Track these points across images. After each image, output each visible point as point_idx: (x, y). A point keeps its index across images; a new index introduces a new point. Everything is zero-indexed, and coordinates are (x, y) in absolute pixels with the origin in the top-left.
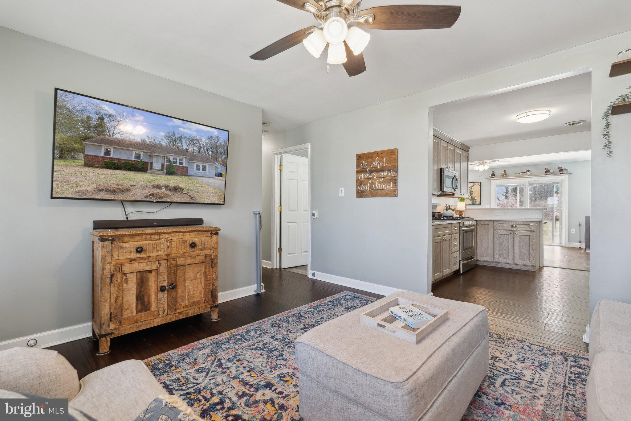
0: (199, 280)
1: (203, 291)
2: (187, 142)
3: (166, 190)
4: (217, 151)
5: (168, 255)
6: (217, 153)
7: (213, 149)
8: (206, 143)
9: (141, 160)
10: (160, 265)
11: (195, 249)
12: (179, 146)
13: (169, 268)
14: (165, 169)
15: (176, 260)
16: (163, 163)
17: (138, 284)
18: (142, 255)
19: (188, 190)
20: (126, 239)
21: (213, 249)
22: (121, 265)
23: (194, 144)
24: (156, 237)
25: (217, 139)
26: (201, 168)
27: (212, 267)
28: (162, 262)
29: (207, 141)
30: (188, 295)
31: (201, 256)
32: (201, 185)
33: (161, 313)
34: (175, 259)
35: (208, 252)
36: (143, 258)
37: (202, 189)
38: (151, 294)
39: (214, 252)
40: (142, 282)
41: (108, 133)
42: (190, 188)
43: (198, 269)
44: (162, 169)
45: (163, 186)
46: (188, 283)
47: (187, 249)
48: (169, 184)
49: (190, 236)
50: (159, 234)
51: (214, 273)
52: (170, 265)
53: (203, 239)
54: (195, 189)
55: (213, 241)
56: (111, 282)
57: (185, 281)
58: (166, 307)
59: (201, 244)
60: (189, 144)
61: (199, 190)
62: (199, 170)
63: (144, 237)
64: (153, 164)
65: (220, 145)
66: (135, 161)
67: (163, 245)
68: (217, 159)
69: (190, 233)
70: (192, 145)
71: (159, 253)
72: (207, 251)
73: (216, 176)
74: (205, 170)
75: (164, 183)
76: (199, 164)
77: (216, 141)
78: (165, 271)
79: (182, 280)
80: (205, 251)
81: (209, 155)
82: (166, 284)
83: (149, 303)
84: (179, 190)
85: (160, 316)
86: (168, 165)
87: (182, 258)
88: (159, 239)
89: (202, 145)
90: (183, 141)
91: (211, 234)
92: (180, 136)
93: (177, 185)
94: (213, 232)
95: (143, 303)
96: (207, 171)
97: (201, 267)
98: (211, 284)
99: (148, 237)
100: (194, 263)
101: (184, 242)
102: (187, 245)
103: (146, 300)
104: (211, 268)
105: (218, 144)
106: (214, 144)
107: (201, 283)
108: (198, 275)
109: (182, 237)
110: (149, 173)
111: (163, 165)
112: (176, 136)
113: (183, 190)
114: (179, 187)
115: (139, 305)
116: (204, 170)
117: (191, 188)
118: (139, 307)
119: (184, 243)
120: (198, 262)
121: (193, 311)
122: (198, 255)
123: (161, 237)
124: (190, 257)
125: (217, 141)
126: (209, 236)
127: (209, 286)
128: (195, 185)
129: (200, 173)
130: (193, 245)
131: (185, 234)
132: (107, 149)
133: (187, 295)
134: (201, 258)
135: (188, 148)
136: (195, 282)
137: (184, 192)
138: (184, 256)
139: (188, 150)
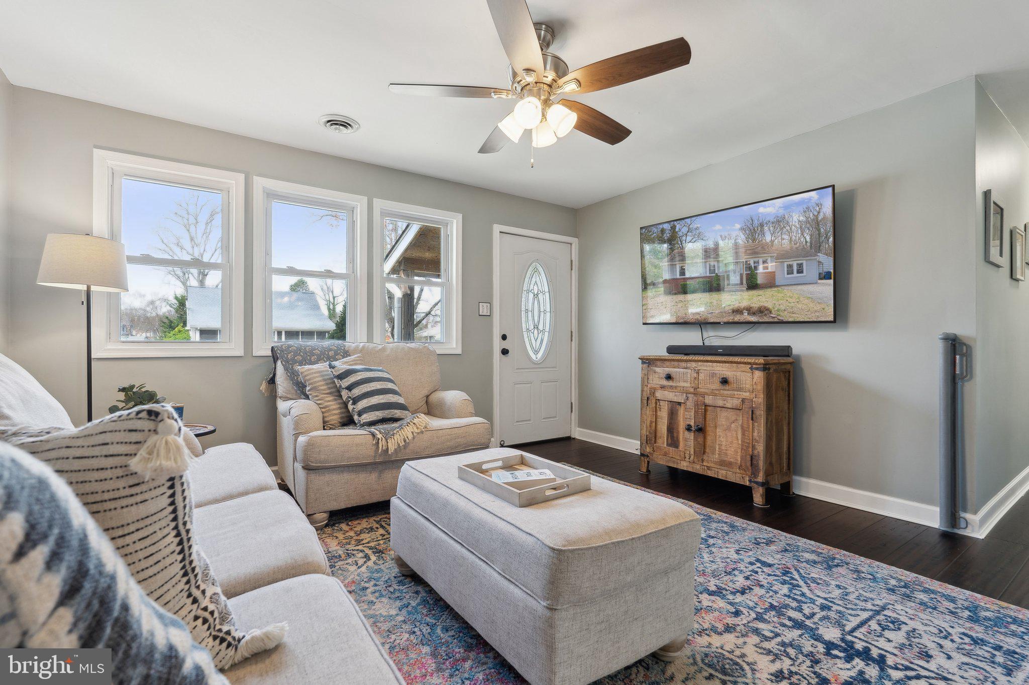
0: (735, 433)
1: (739, 450)
2: (771, 228)
3: (748, 314)
4: (819, 230)
5: (695, 389)
6: (819, 234)
7: (811, 229)
8: (799, 221)
9: (717, 274)
10: (687, 399)
11: (727, 387)
12: (761, 239)
13: (697, 405)
14: (745, 282)
15: (704, 397)
16: (742, 272)
17: (669, 415)
18: (670, 383)
19: (778, 310)
20: (659, 363)
21: (754, 393)
22: (655, 389)
23: (782, 229)
24: (684, 364)
25: (818, 209)
26: (795, 268)
27: (752, 419)
28: (689, 395)
29: (802, 218)
30: (719, 448)
31: (737, 399)
32: (798, 300)
33: (688, 457)
34: (703, 395)
35: (746, 395)
36: (671, 386)
37: (800, 306)
38: (679, 430)
39: (756, 397)
40: (673, 415)
41: (681, 246)
42: (781, 306)
43: (733, 418)
44: (742, 283)
45: (744, 309)
46: (719, 431)
47: (717, 385)
48: (752, 305)
49: (721, 369)
50: (686, 361)
51: (756, 431)
52: (697, 401)
53: (738, 374)
54: (788, 307)
55: (755, 380)
56: (647, 405)
57: (716, 428)
58: (692, 452)
59: (735, 381)
60: (774, 232)
61: (795, 309)
62: (793, 273)
63: (673, 363)
64: (730, 276)
65: (824, 218)
66: (710, 277)
67: (690, 374)
68: (820, 246)
69: (721, 364)
70: (778, 232)
71: (685, 385)
72: (744, 393)
73: (820, 279)
74: (802, 272)
75: (744, 304)
76: (791, 263)
77: (816, 214)
78: (691, 408)
79: (712, 425)
80: (741, 393)
81: (806, 242)
82: (692, 423)
83: (678, 440)
84: (766, 312)
85: (687, 459)
86: (749, 274)
87: (711, 396)
88: (686, 368)
89: (793, 227)
90: (766, 228)
91: (751, 368)
92: (761, 221)
93: (762, 304)
94: (754, 366)
95: (672, 437)
96: (805, 273)
97: (737, 415)
98: (751, 446)
99: (676, 363)
100: (726, 406)
101: (713, 375)
102: (717, 381)
103: (675, 435)
104: (751, 421)
105: (820, 217)
106: (814, 220)
107: (738, 439)
108: (733, 425)
109: (711, 368)
110: (726, 291)
111: (741, 275)
112: (756, 223)
113: (771, 312)
114: (765, 307)
115: (669, 439)
116: (800, 271)
117: (782, 308)
118: (670, 441)
119: (713, 377)
120: (731, 407)
121: (724, 472)
122: (732, 397)
123: (689, 365)
124: (720, 397)
125: (819, 212)
126: (747, 371)
127: (748, 447)
128: (787, 300)
129: (795, 277)
130: (725, 381)
131: (715, 364)
132: (682, 267)
133: (717, 447)
134: (736, 402)
135: (773, 238)
136: (729, 434)
137: (771, 315)
138: (713, 394)
139: (773, 242)
